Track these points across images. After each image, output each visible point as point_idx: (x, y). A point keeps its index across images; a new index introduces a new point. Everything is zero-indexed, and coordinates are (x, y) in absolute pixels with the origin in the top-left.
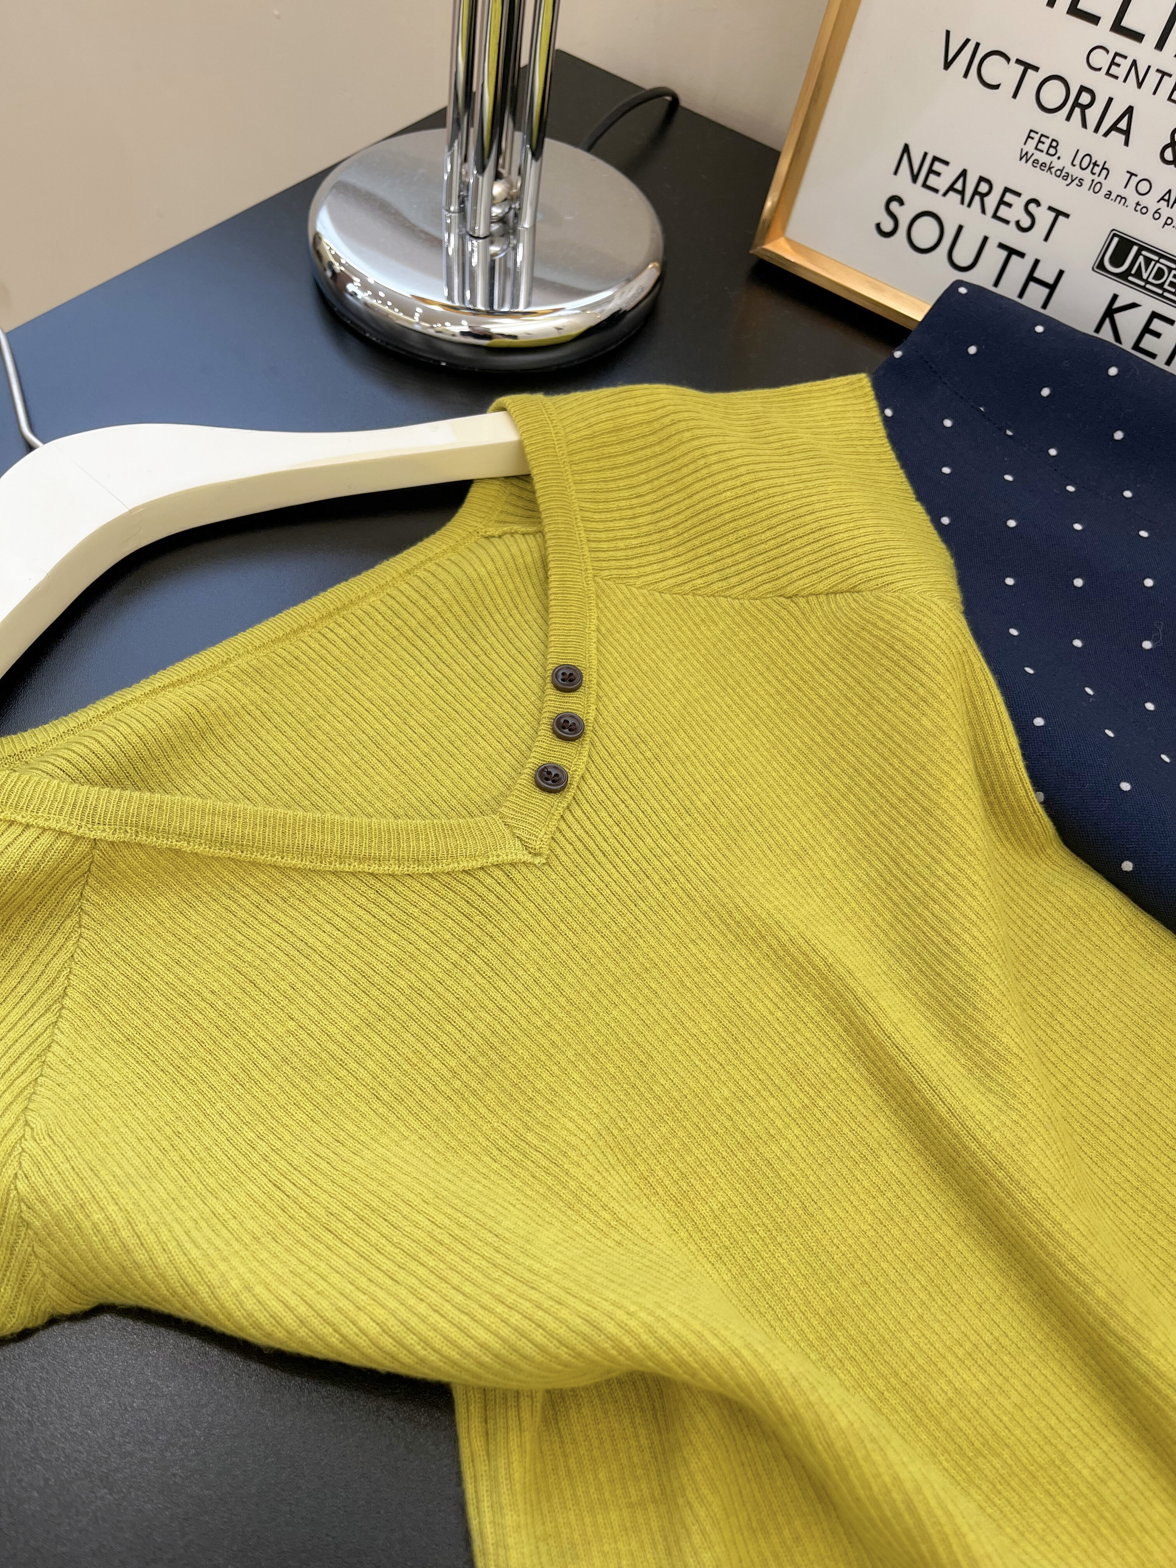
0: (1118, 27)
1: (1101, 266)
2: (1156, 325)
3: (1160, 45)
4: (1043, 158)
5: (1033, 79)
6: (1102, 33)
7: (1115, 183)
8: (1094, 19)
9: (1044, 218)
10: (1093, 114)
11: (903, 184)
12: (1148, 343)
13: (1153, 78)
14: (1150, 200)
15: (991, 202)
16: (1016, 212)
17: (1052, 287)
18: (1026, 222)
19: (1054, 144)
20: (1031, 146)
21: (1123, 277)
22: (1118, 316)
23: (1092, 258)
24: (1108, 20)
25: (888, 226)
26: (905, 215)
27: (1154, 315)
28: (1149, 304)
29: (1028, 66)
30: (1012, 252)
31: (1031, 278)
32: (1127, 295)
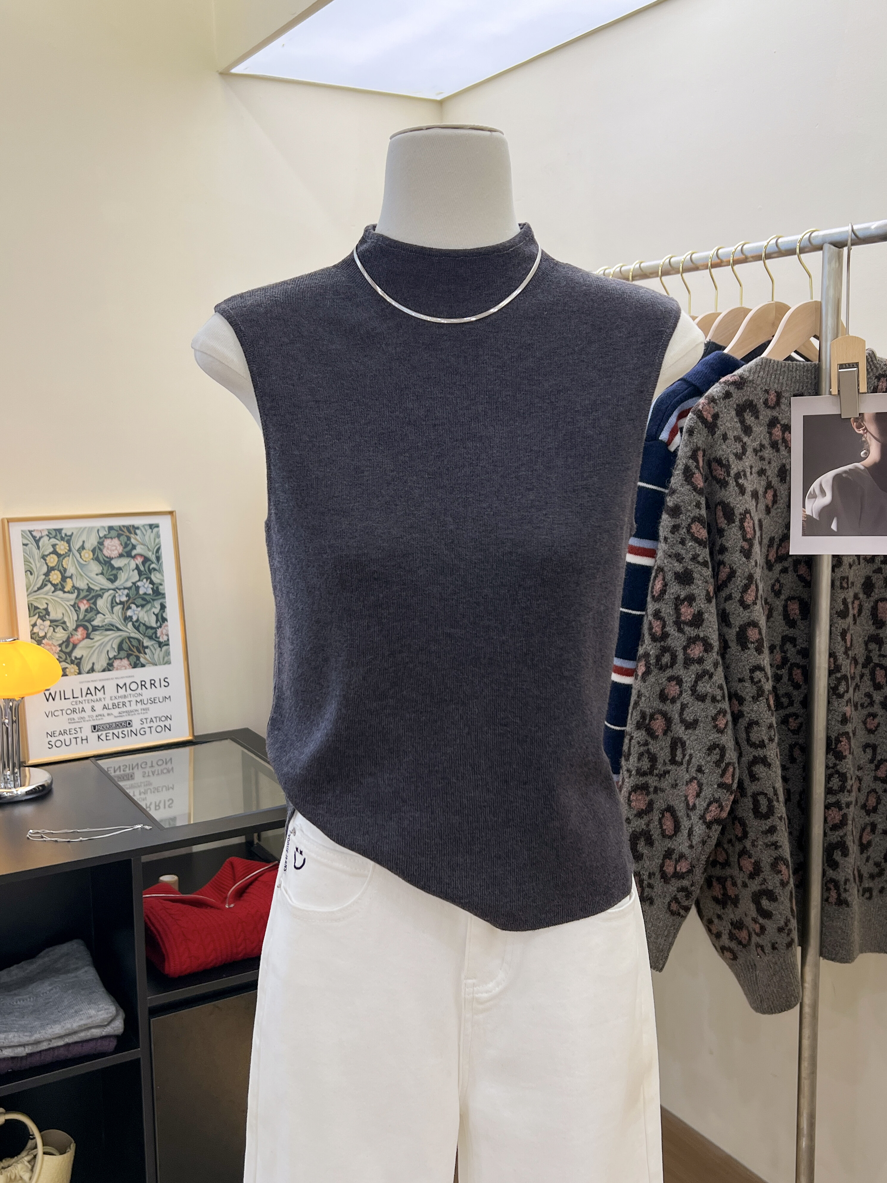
0: (74, 698)
1: (93, 732)
2: (107, 735)
3: (82, 697)
4: (73, 721)
5: (64, 712)
6: (72, 699)
7: (87, 719)
8: (69, 699)
9: (78, 730)
10: (77, 711)
11: (50, 738)
12: (108, 738)
13: (84, 702)
14: (95, 718)
15: (68, 733)
16: (73, 732)
17: (87, 739)
18: (76, 732)
19: (74, 719)
20: (70, 721)
21: (98, 731)
22: (101, 737)
23: (91, 731)
24: (71, 697)
25: (50, 746)
26: (53, 743)
27: (106, 734)
28: (104, 733)
29: (62, 710)
30: (76, 738)
31: (82, 740)
32: (99, 733)
